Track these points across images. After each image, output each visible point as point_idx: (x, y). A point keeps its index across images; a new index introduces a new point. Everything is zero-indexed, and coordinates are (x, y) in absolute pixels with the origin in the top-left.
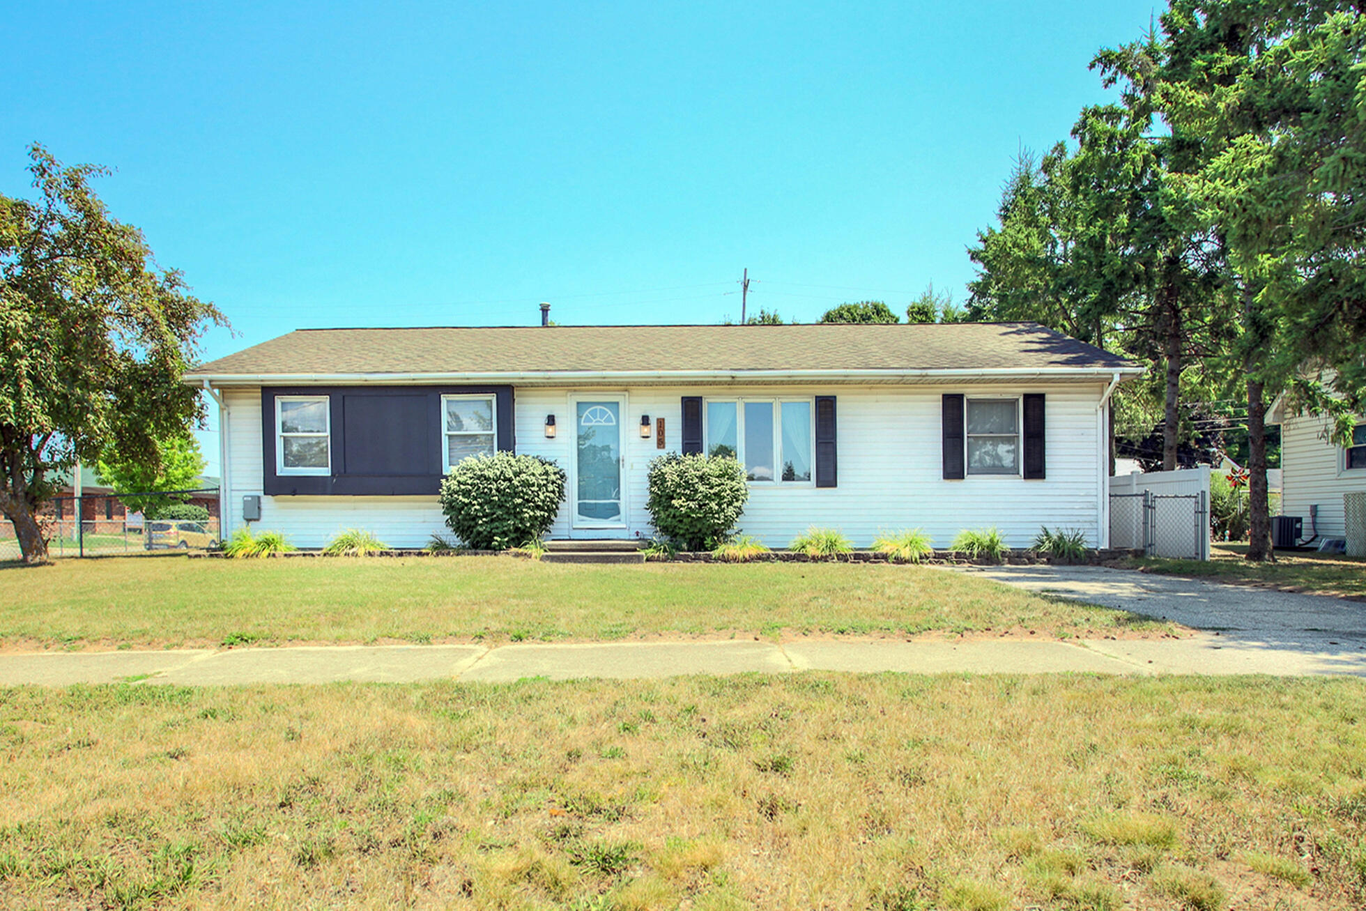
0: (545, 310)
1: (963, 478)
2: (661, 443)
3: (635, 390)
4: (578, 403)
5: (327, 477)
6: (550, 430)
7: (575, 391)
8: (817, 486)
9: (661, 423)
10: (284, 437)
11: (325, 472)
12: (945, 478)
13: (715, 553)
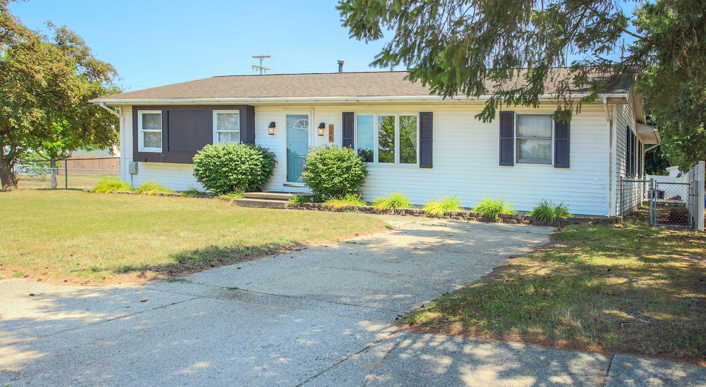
0: (341, 64)
1: (513, 165)
2: (331, 139)
3: (317, 108)
4: (287, 116)
5: (160, 153)
6: (271, 130)
7: (286, 108)
8: (420, 167)
9: (331, 128)
10: (144, 132)
11: (160, 150)
12: (501, 164)
13: (324, 205)
